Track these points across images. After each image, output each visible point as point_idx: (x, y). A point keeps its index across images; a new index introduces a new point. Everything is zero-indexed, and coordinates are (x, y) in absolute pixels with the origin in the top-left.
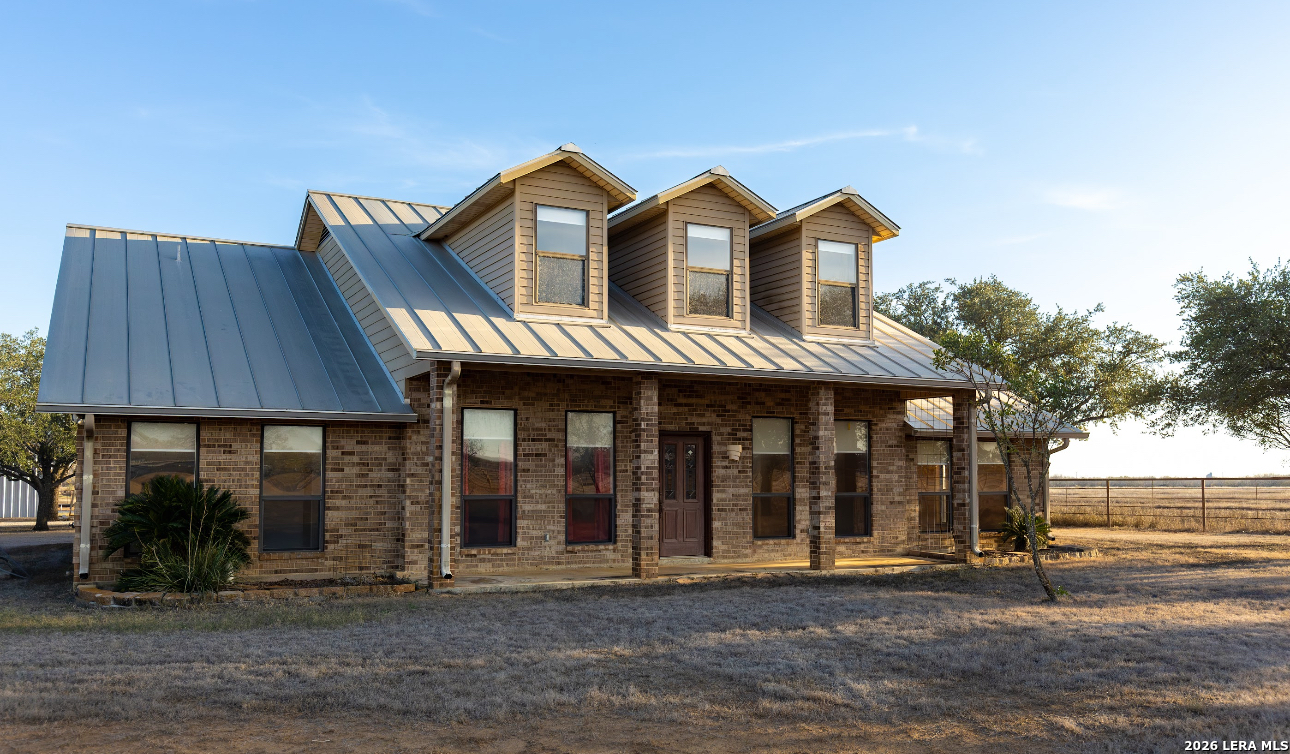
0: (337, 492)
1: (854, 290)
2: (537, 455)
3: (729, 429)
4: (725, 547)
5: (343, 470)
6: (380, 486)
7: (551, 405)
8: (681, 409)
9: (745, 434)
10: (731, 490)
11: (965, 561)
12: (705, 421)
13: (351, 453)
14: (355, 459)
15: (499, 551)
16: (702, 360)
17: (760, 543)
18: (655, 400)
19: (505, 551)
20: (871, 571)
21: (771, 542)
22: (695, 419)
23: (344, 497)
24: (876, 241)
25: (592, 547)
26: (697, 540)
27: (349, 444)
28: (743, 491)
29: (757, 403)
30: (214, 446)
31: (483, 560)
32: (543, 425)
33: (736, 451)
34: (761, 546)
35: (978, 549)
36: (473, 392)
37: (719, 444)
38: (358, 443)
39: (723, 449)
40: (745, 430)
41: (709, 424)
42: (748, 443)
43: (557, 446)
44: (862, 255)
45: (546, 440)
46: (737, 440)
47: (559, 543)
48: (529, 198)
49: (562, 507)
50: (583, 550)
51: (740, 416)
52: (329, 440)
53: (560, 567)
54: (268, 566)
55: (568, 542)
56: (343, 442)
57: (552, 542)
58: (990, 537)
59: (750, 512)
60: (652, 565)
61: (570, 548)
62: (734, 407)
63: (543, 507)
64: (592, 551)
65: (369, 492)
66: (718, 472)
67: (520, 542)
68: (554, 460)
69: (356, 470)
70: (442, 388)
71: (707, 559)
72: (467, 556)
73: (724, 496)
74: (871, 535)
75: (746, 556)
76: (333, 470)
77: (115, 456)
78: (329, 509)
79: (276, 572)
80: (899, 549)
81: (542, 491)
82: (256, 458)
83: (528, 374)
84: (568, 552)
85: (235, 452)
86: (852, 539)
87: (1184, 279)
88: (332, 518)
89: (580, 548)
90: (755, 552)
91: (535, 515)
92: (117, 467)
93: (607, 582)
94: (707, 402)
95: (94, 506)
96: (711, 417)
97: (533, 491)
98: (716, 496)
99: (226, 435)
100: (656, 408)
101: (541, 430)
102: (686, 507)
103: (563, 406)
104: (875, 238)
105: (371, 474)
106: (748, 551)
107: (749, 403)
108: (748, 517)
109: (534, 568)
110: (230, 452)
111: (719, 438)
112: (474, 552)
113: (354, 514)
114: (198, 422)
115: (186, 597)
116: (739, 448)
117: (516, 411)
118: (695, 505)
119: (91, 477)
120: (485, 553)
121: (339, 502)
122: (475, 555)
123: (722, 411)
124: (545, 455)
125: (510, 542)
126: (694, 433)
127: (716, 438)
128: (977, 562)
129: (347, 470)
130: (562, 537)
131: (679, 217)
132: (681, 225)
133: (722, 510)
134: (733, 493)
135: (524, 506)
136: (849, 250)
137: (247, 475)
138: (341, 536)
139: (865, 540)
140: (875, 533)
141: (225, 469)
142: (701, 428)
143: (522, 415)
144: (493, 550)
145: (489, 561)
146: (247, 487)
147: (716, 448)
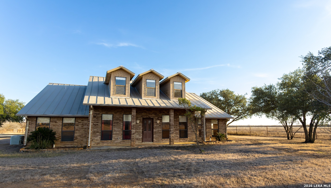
0: (77, 130)
1: (182, 91)
2: (117, 123)
3: (157, 117)
4: (156, 140)
5: (78, 126)
6: (86, 129)
7: (120, 113)
8: (147, 114)
9: (161, 119)
10: (157, 129)
11: (203, 143)
12: (152, 116)
13: (80, 123)
14: (81, 124)
15: (108, 141)
16: (151, 105)
17: (163, 139)
18: (135, 112)
19: (110, 141)
20: (182, 145)
21: (166, 139)
22: (150, 116)
23: (78, 131)
24: (186, 82)
25: (128, 140)
26: (150, 139)
27: (80, 121)
28: (160, 129)
29: (163, 113)
30: (53, 121)
31: (105, 143)
32: (118, 117)
33: (158, 122)
34: (164, 140)
35: (205, 141)
36: (104, 111)
37: (155, 120)
38: (82, 121)
39: (156, 121)
40: (160, 118)
41: (153, 117)
42: (161, 120)
43: (121, 121)
44: (183, 84)
45: (119, 120)
46: (158, 120)
47: (121, 139)
48: (114, 75)
49: (122, 133)
50: (126, 141)
51: (159, 115)
52: (76, 120)
53: (121, 144)
54: (62, 144)
55: (123, 139)
56: (79, 120)
57: (120, 139)
58: (214, 138)
59: (161, 133)
60: (134, 144)
61: (123, 140)
62: (158, 113)
63: (118, 133)
64: (128, 141)
65: (84, 130)
66: (155, 126)
67: (113, 139)
68: (120, 124)
69: (81, 126)
70: (90, 110)
71: (152, 143)
72: (102, 142)
73: (156, 130)
74: (188, 138)
75: (160, 142)
76: (76, 126)
77: (33, 124)
78: (75, 133)
79: (64, 145)
80: (194, 141)
81: (118, 129)
82: (61, 124)
83: (116, 108)
84: (123, 141)
85: (57, 123)
86: (183, 139)
87: (253, 88)
88: (76, 135)
89: (125, 140)
90: (162, 141)
91: (116, 134)
92: (34, 126)
93: (124, 147)
94: (153, 112)
95: (28, 133)
96: (153, 115)
97: (116, 130)
98: (154, 130)
99: (56, 119)
100: (135, 114)
101: (118, 118)
102: (148, 132)
103: (122, 114)
104: (186, 81)
105: (84, 127)
106: (161, 141)
107: (162, 112)
108: (161, 134)
109: (116, 144)
110: (56, 123)
111: (155, 119)
112: (103, 141)
113: (80, 134)
114: (50, 117)
115: (34, 150)
116: (159, 121)
117: (113, 114)
118: (150, 132)
119: (28, 127)
120: (105, 141)
121: (77, 132)
122: (103, 142)
123: (156, 114)
124: (118, 123)
125: (111, 139)
126: (149, 118)
127: (154, 119)
128: (206, 143)
129: (79, 126)
130: (122, 138)
131: (144, 78)
132: (146, 80)
133: (156, 133)
134: (158, 130)
135: (114, 133)
136: (181, 84)
137: (59, 127)
138: (77, 138)
139: (186, 139)
140: (188, 137)
141: (55, 126)
142: (151, 117)
143: (114, 115)
144: (107, 141)
145: (106, 143)
146: (59, 129)
147: (154, 121)
